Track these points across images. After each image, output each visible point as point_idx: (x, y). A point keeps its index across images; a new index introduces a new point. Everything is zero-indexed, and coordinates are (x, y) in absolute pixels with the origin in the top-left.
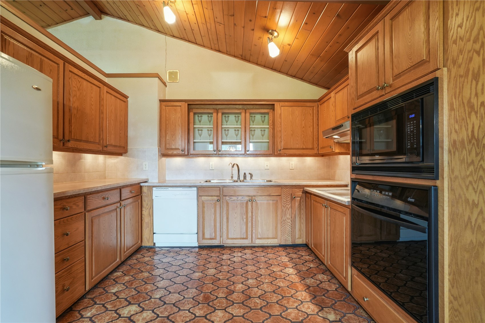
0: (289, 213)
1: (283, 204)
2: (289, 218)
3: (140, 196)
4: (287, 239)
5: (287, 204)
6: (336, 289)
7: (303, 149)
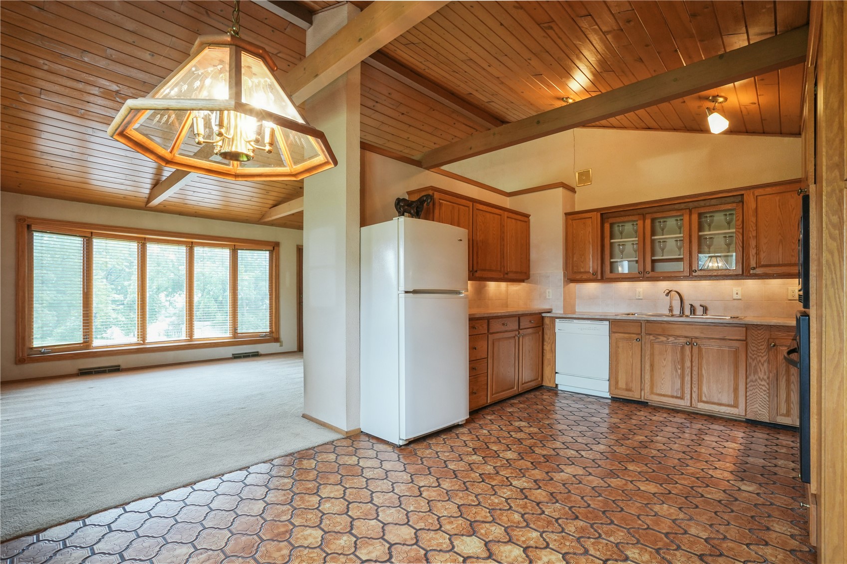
0: (763, 371)
1: (750, 355)
2: (763, 378)
3: (541, 328)
4: (760, 412)
5: (758, 356)
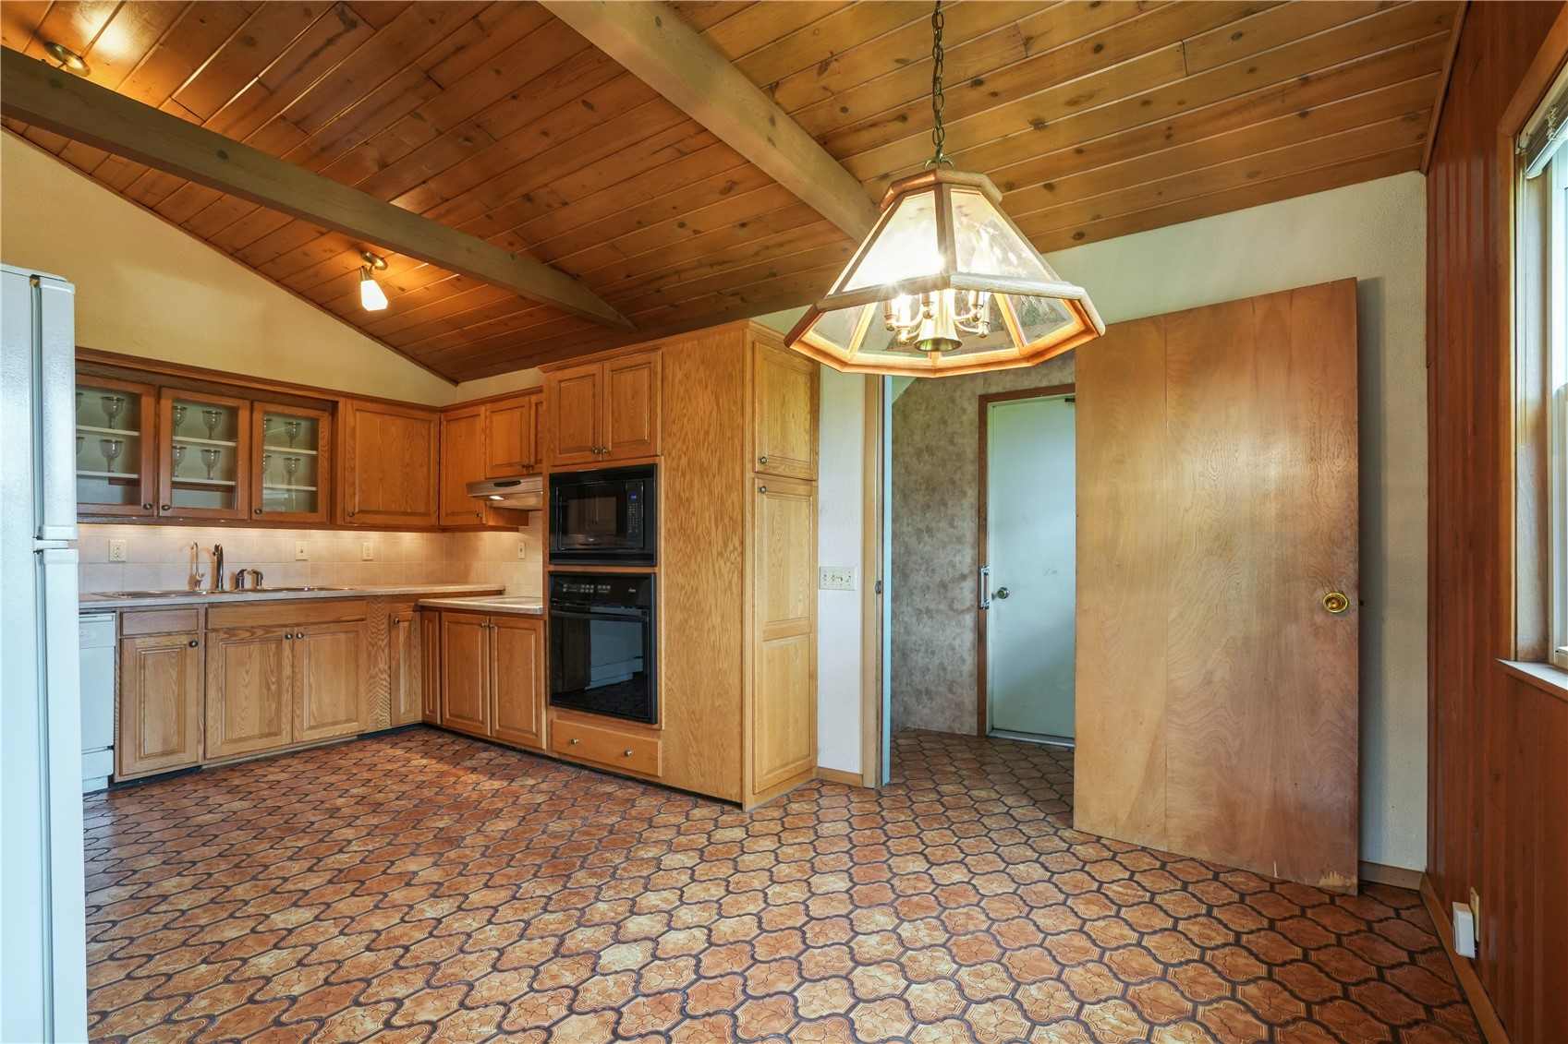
0: (383, 659)
1: (370, 640)
2: (384, 669)
4: (381, 718)
5: (379, 639)
6: (519, 760)
7: (405, 514)
